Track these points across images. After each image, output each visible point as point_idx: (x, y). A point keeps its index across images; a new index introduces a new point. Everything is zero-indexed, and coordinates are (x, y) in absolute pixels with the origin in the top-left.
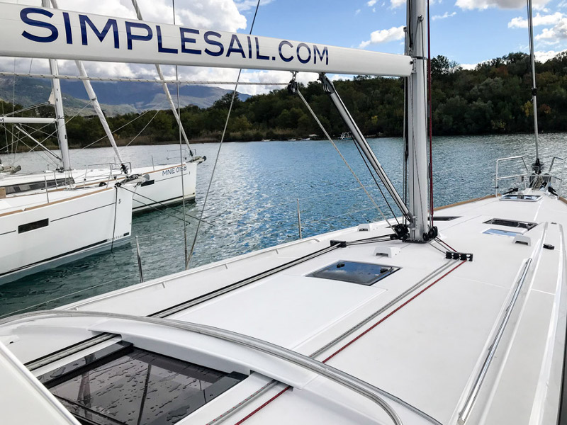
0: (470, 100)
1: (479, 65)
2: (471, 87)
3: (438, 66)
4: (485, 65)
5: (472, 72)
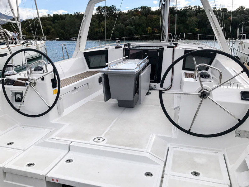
0: (126, 26)
1: (129, 10)
2: (126, 20)
3: (112, 10)
4: (131, 11)
5: (126, 14)
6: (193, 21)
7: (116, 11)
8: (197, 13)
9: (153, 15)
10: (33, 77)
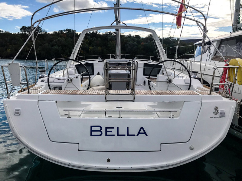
0: (52, 46)
1: (54, 32)
2: (52, 41)
3: (37, 30)
4: (57, 32)
5: (51, 35)
7: (41, 31)
10: (70, 76)
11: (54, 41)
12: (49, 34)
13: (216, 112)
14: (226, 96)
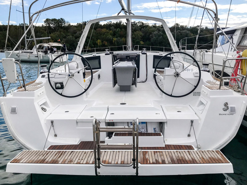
1: (78, 24)
2: (76, 33)
3: (61, 23)
4: (80, 24)
5: (75, 26)
6: (139, 35)
7: (65, 23)
8: (141, 28)
9: (102, 29)
10: (71, 71)
11: (78, 33)
12: (73, 25)
13: (226, 108)
14: (237, 91)
